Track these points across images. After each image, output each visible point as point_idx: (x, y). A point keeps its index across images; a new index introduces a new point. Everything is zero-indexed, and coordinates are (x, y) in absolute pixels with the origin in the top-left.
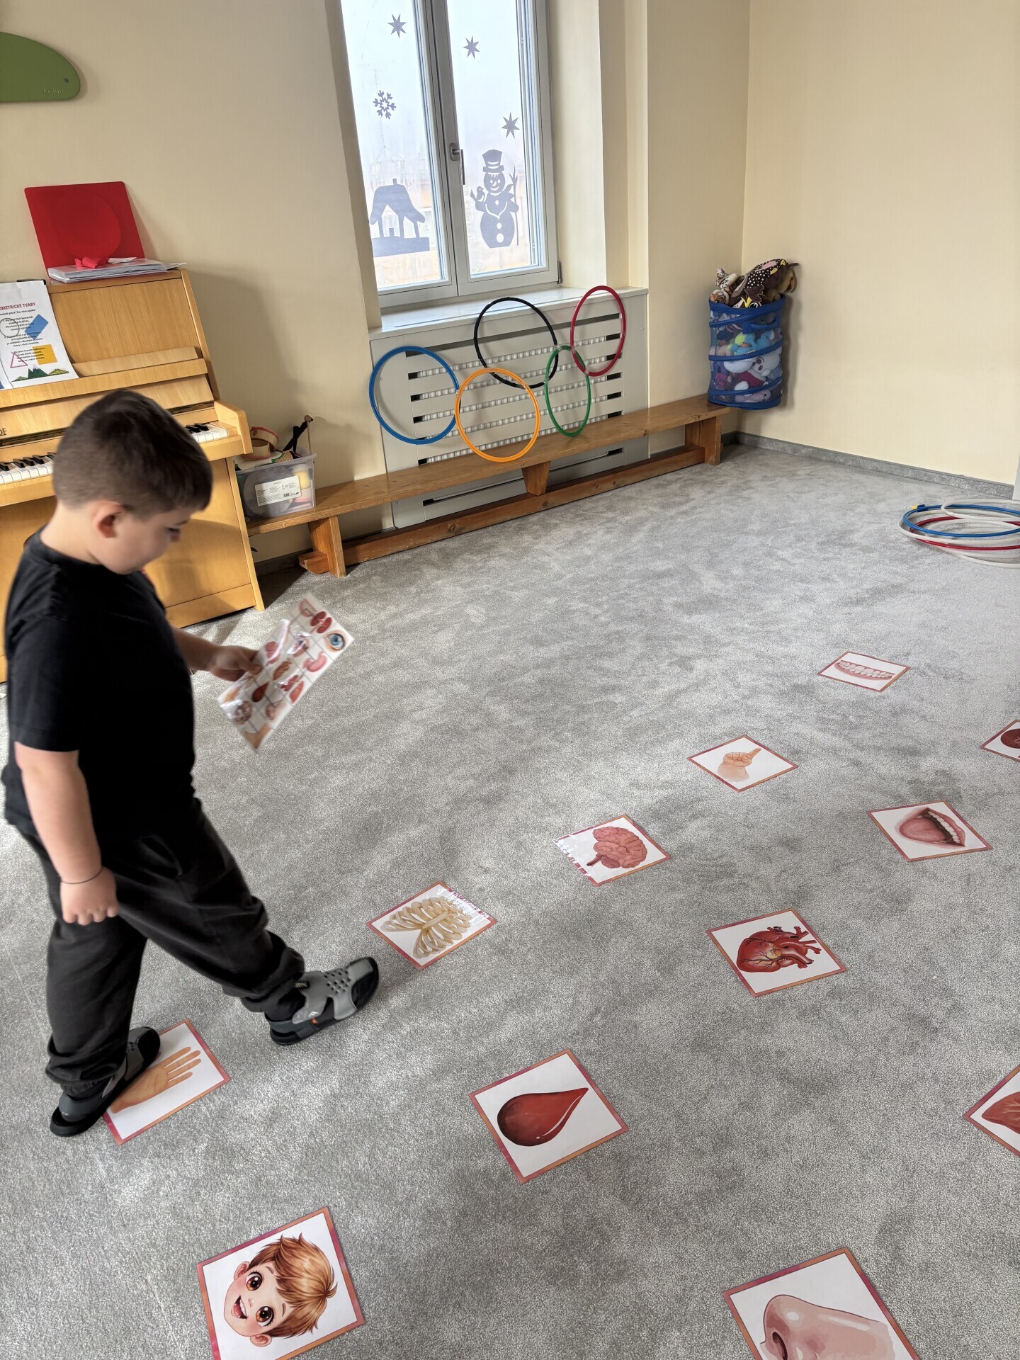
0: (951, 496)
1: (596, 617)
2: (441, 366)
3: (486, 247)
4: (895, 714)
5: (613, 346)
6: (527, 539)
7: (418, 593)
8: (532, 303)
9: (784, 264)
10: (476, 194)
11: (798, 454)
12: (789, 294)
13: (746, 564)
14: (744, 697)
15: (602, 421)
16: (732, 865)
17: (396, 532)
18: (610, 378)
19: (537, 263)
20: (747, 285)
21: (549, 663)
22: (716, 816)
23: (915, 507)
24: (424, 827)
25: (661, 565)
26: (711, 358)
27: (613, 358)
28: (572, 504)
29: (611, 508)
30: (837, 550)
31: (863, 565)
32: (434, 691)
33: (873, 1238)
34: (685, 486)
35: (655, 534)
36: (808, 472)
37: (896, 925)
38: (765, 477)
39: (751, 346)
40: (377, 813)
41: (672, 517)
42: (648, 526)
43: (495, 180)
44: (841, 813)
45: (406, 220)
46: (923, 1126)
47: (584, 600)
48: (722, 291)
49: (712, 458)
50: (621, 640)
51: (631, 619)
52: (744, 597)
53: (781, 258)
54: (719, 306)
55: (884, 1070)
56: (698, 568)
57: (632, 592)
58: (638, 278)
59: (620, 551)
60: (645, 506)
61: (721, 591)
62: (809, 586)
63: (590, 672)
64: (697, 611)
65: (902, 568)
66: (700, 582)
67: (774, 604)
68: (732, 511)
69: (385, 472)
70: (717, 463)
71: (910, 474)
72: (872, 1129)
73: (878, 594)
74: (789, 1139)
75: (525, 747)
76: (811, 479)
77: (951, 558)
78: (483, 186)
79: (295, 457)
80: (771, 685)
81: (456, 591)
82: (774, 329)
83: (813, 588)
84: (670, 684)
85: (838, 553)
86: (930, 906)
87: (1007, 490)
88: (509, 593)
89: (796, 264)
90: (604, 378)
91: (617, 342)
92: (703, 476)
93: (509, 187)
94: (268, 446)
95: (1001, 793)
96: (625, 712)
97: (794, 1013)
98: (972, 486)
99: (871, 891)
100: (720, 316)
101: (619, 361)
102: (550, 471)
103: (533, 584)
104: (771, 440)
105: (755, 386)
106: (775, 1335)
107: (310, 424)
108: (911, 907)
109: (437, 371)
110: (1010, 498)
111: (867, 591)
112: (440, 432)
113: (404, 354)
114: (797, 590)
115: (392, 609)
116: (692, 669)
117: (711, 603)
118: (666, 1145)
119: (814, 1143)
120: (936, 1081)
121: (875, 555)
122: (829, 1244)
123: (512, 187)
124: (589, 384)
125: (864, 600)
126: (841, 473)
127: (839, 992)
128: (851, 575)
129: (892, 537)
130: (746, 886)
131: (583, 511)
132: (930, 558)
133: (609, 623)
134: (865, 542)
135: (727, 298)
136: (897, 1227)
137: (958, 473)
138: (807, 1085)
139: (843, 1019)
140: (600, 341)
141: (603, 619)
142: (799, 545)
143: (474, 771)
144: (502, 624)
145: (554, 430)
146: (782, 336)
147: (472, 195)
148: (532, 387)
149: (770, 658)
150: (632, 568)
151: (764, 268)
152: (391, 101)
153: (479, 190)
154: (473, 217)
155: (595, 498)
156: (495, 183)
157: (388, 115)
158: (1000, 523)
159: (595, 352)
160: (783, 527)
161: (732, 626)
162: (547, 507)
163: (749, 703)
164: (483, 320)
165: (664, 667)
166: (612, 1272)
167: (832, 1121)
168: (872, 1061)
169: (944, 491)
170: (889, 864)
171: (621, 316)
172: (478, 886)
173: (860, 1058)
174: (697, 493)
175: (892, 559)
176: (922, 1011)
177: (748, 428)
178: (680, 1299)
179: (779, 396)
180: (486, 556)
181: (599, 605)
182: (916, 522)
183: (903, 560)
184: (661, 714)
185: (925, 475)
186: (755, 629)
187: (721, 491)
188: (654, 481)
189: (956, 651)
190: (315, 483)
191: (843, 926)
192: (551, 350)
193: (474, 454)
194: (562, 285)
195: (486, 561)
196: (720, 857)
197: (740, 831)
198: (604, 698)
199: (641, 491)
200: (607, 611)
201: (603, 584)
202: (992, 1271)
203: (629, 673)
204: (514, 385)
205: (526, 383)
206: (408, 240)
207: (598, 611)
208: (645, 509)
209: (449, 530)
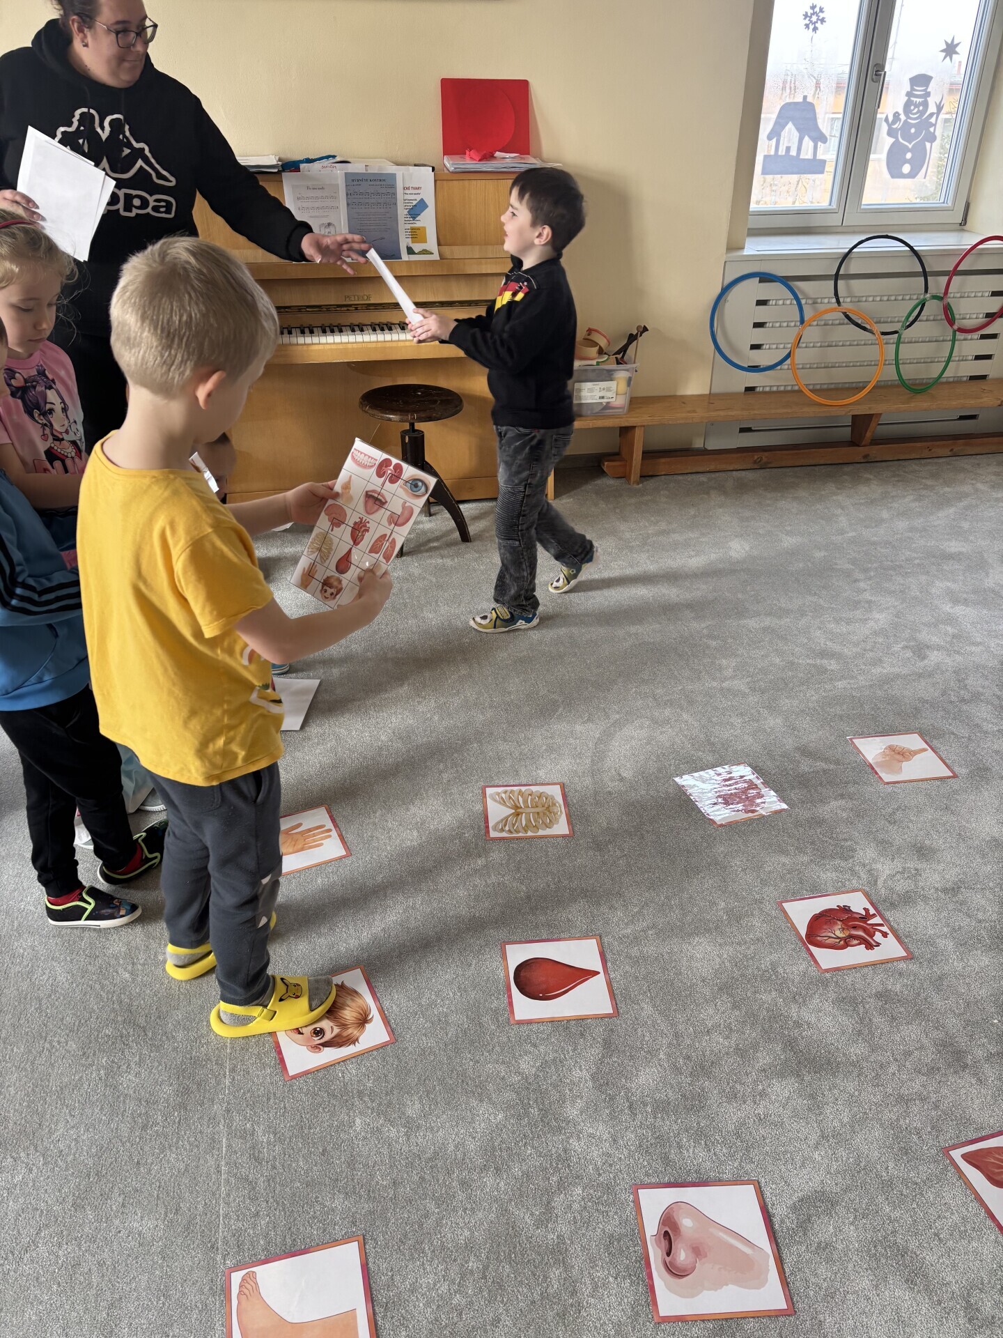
2: (792, 296)
3: (887, 175)
5: (996, 304)
6: (829, 488)
7: (695, 516)
8: (912, 244)
10: (891, 118)
14: (963, 700)
15: (959, 382)
16: (854, 850)
17: (704, 452)
18: (983, 337)
19: (942, 201)
22: (864, 801)
25: (954, 546)
27: (993, 317)
28: (897, 463)
29: (935, 476)
33: (790, 1203)
35: (968, 513)
41: (997, 500)
42: (965, 503)
43: (916, 106)
44: (996, 840)
45: (806, 138)
46: (898, 1137)
47: (854, 561)
50: (869, 610)
51: (891, 593)
56: (992, 559)
57: (907, 566)
59: (918, 522)
60: (974, 482)
63: (818, 633)
64: (966, 602)
66: (987, 574)
69: (708, 393)
72: (846, 1119)
74: (763, 1094)
75: (715, 684)
78: (901, 111)
79: (620, 363)
81: (732, 522)
84: (893, 666)
88: (782, 536)
90: (976, 335)
91: (1001, 300)
93: (932, 115)
94: (598, 348)
96: (831, 679)
97: (833, 996)
101: (998, 322)
103: (811, 534)
106: (666, 1233)
107: (644, 334)
109: (788, 302)
112: (774, 362)
113: (757, 280)
115: (663, 526)
116: (924, 658)
118: (653, 1053)
123: (935, 116)
124: (954, 340)
136: (818, 1204)
138: (806, 1059)
140: (982, 296)
141: (862, 585)
145: (897, 382)
147: (886, 120)
148: (884, 334)
152: (821, 15)
153: (896, 115)
154: (883, 142)
155: (923, 462)
156: (916, 110)
157: (815, 29)
159: (973, 307)
162: (868, 460)
163: (965, 707)
164: (851, 255)
165: (897, 648)
167: (812, 1097)
180: (779, 495)
181: (866, 570)
184: (867, 693)
190: (632, 393)
192: (919, 297)
193: (800, 391)
194: (965, 228)
195: (777, 500)
196: (846, 840)
197: (881, 823)
198: (818, 661)
199: (978, 464)
200: (870, 579)
201: (883, 550)
202: (885, 1279)
203: (856, 645)
204: (864, 329)
205: (878, 328)
206: (804, 160)
207: (861, 576)
208: (973, 484)
209: (755, 462)
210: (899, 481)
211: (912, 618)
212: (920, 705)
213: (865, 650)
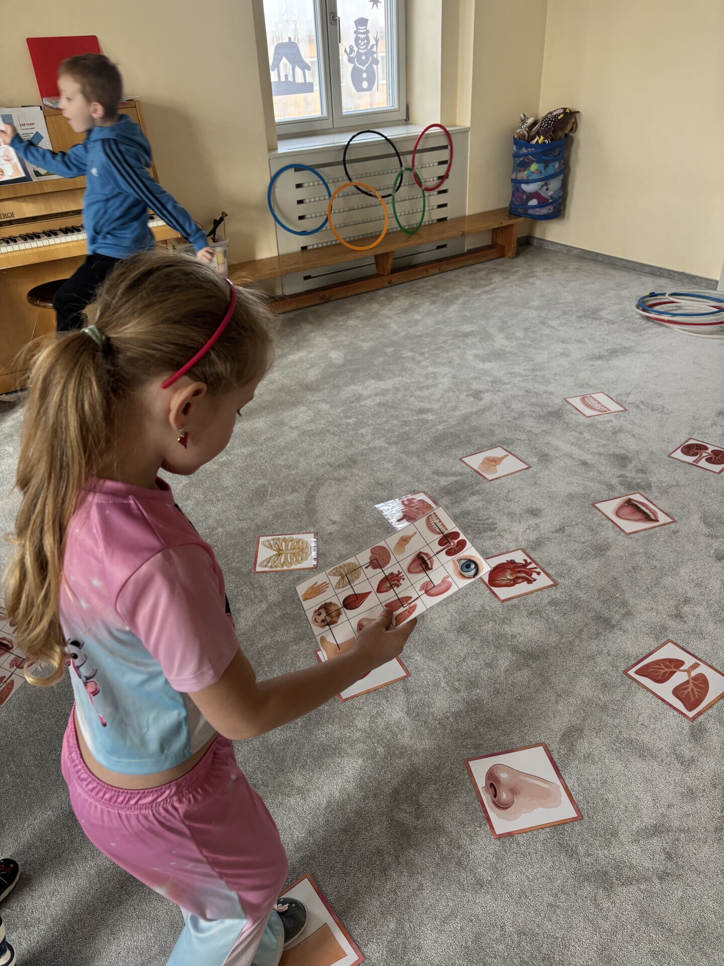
0: (674, 287)
1: (419, 362)
2: (319, 179)
3: (354, 90)
4: (615, 433)
5: (442, 170)
6: (375, 306)
7: (297, 341)
8: (386, 135)
9: (569, 112)
10: (348, 50)
11: (570, 253)
12: (571, 134)
13: (526, 329)
14: (515, 419)
15: (432, 224)
16: (495, 524)
17: (285, 298)
18: (440, 192)
19: (391, 105)
20: (541, 127)
21: (385, 392)
22: (487, 493)
23: (648, 294)
24: (295, 494)
25: (467, 328)
26: (513, 180)
27: (442, 178)
28: (409, 283)
29: (436, 287)
30: (590, 322)
31: (607, 333)
32: (305, 408)
33: (557, 740)
34: (489, 273)
35: (465, 306)
36: (576, 266)
37: (597, 564)
38: (546, 269)
39: (541, 172)
40: (265, 484)
41: (478, 295)
42: (461, 300)
43: (363, 40)
44: (570, 494)
45: (297, 68)
46: (597, 679)
47: (412, 350)
48: (523, 130)
49: (510, 254)
50: (435, 378)
51: (443, 364)
52: (522, 352)
53: (566, 107)
54: (521, 141)
55: (578, 648)
56: (493, 331)
57: (446, 346)
58: (464, 119)
59: (440, 317)
60: (460, 286)
61: (506, 347)
62: (568, 346)
63: (412, 399)
64: (490, 361)
65: (633, 336)
66: (493, 340)
67: (542, 357)
68: (520, 292)
69: (278, 255)
70: (513, 258)
71: (647, 270)
72: (566, 681)
73: (614, 353)
75: (364, 446)
76: (577, 272)
77: (667, 329)
78: (354, 45)
79: (214, 242)
80: (534, 412)
81: (323, 341)
82: (559, 160)
83: (570, 347)
84: (465, 408)
85: (590, 324)
86: (621, 554)
87: (713, 284)
88: (361, 343)
89: (578, 112)
90: (435, 192)
91: (445, 166)
92: (502, 267)
93: (373, 46)
95: (678, 485)
97: (525, 613)
98: (690, 280)
99: (584, 543)
100: (521, 149)
101: (447, 181)
102: (394, 259)
103: (378, 338)
104: (552, 243)
105: (543, 203)
106: (491, 784)
107: (225, 219)
108: (609, 553)
109: (316, 183)
110: (716, 289)
111: (607, 350)
112: (317, 227)
113: (293, 170)
114: (559, 348)
116: (481, 399)
117: (499, 355)
118: (437, 685)
119: (529, 687)
120: (609, 655)
121: (615, 326)
122: (531, 742)
123: (375, 46)
124: (424, 197)
125: (604, 356)
126: (599, 268)
127: (555, 602)
128: (597, 339)
129: (629, 314)
130: (502, 537)
131: (417, 288)
132: (654, 330)
133: (428, 366)
134: (609, 317)
135: (527, 135)
136: (573, 734)
137: (681, 270)
138: (528, 655)
139: (556, 618)
140: (433, 166)
141: (424, 363)
142: (564, 317)
143: (329, 461)
144: (354, 364)
145: (399, 229)
146: (563, 166)
147: (346, 51)
148: (383, 197)
149: (535, 393)
150: (447, 329)
151: (554, 114)
153: (352, 50)
154: (346, 69)
155: (425, 279)
158: (705, 306)
159: (430, 173)
160: (554, 305)
161: (512, 371)
162: (391, 284)
163: (518, 422)
164: (350, 147)
165: (463, 397)
166: (397, 752)
167: (541, 675)
168: (571, 643)
169: (670, 283)
170: (597, 526)
171: (449, 148)
172: (329, 531)
173: (563, 641)
174: (497, 279)
175: (628, 329)
176: (606, 614)
177: (537, 234)
178: (437, 768)
179: (560, 210)
180: (346, 317)
181: (422, 354)
182: (646, 304)
183: (634, 331)
184: (458, 428)
185: (658, 271)
186: (528, 373)
187: (512, 278)
188: (469, 269)
189: (662, 392)
190: (228, 262)
191: (563, 563)
192: (398, 170)
193: (340, 244)
194: (408, 122)
195: (346, 321)
196: (487, 519)
197: (502, 503)
198: (420, 417)
199: (458, 275)
200: (427, 358)
201: (426, 339)
202: (628, 760)
203: (438, 400)
204: (371, 195)
205: (379, 194)
206: (298, 84)
207: (421, 358)
208: (460, 288)
209: (322, 298)
210: (416, 294)
211: (463, 377)
212: (492, 427)
213: (445, 403)
